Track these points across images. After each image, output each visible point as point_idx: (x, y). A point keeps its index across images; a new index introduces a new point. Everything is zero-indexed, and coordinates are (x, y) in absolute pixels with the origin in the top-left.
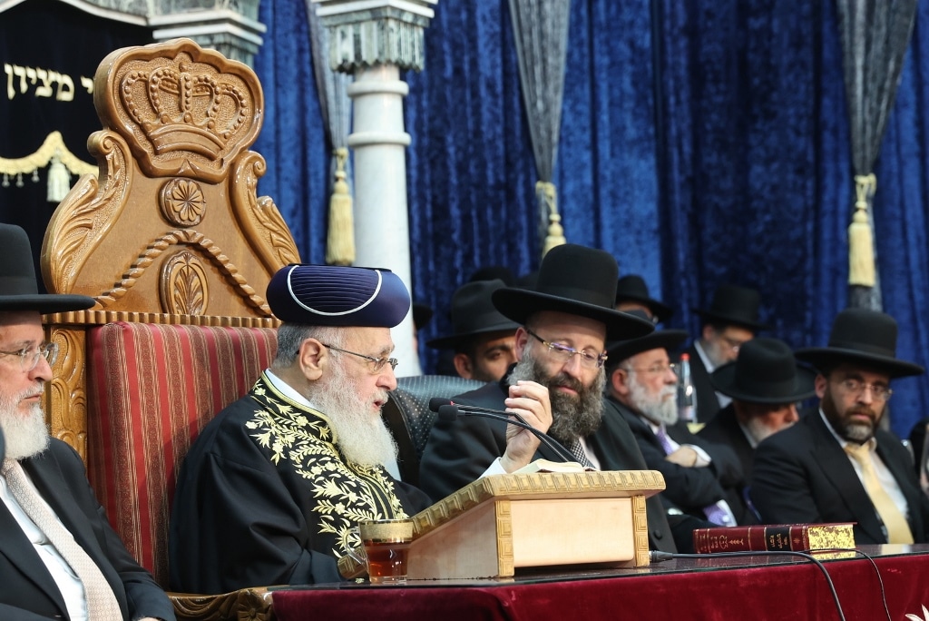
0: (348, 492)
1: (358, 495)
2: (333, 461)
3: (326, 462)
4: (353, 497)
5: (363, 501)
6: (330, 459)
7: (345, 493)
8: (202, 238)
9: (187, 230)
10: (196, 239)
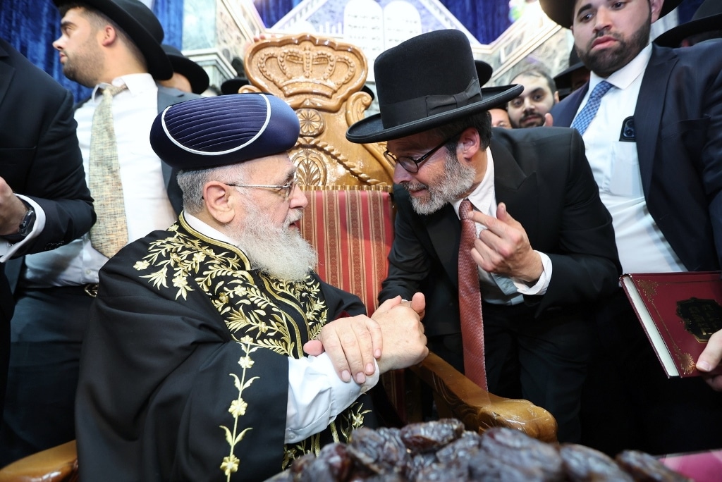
0: (257, 322)
1: (268, 324)
2: (244, 285)
3: (236, 285)
4: (263, 327)
5: (274, 331)
6: (241, 282)
7: (255, 324)
8: (319, 142)
9: (306, 138)
10: (313, 143)
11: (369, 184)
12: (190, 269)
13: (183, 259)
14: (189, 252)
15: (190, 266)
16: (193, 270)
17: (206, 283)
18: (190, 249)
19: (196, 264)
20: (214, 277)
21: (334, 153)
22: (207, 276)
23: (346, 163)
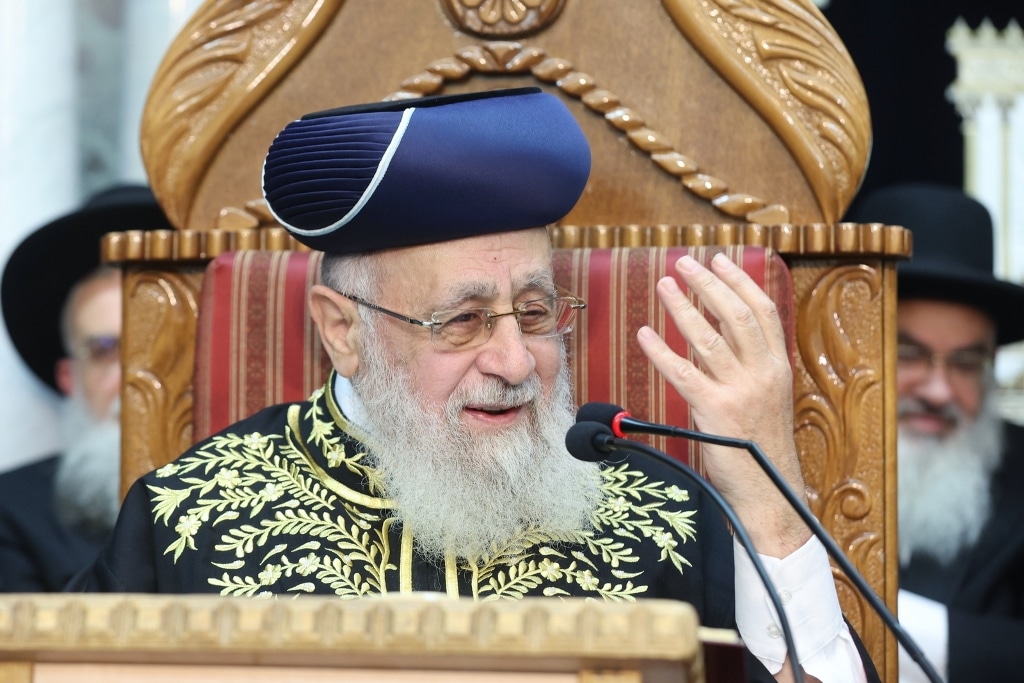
8: (541, 58)
9: (494, 45)
10: (517, 62)
11: (723, 214)
12: (244, 505)
13: (243, 484)
14: (261, 478)
15: (247, 499)
16: (250, 508)
17: (257, 538)
18: (267, 475)
19: (260, 501)
20: (275, 533)
21: (591, 99)
22: (265, 528)
23: (635, 135)
